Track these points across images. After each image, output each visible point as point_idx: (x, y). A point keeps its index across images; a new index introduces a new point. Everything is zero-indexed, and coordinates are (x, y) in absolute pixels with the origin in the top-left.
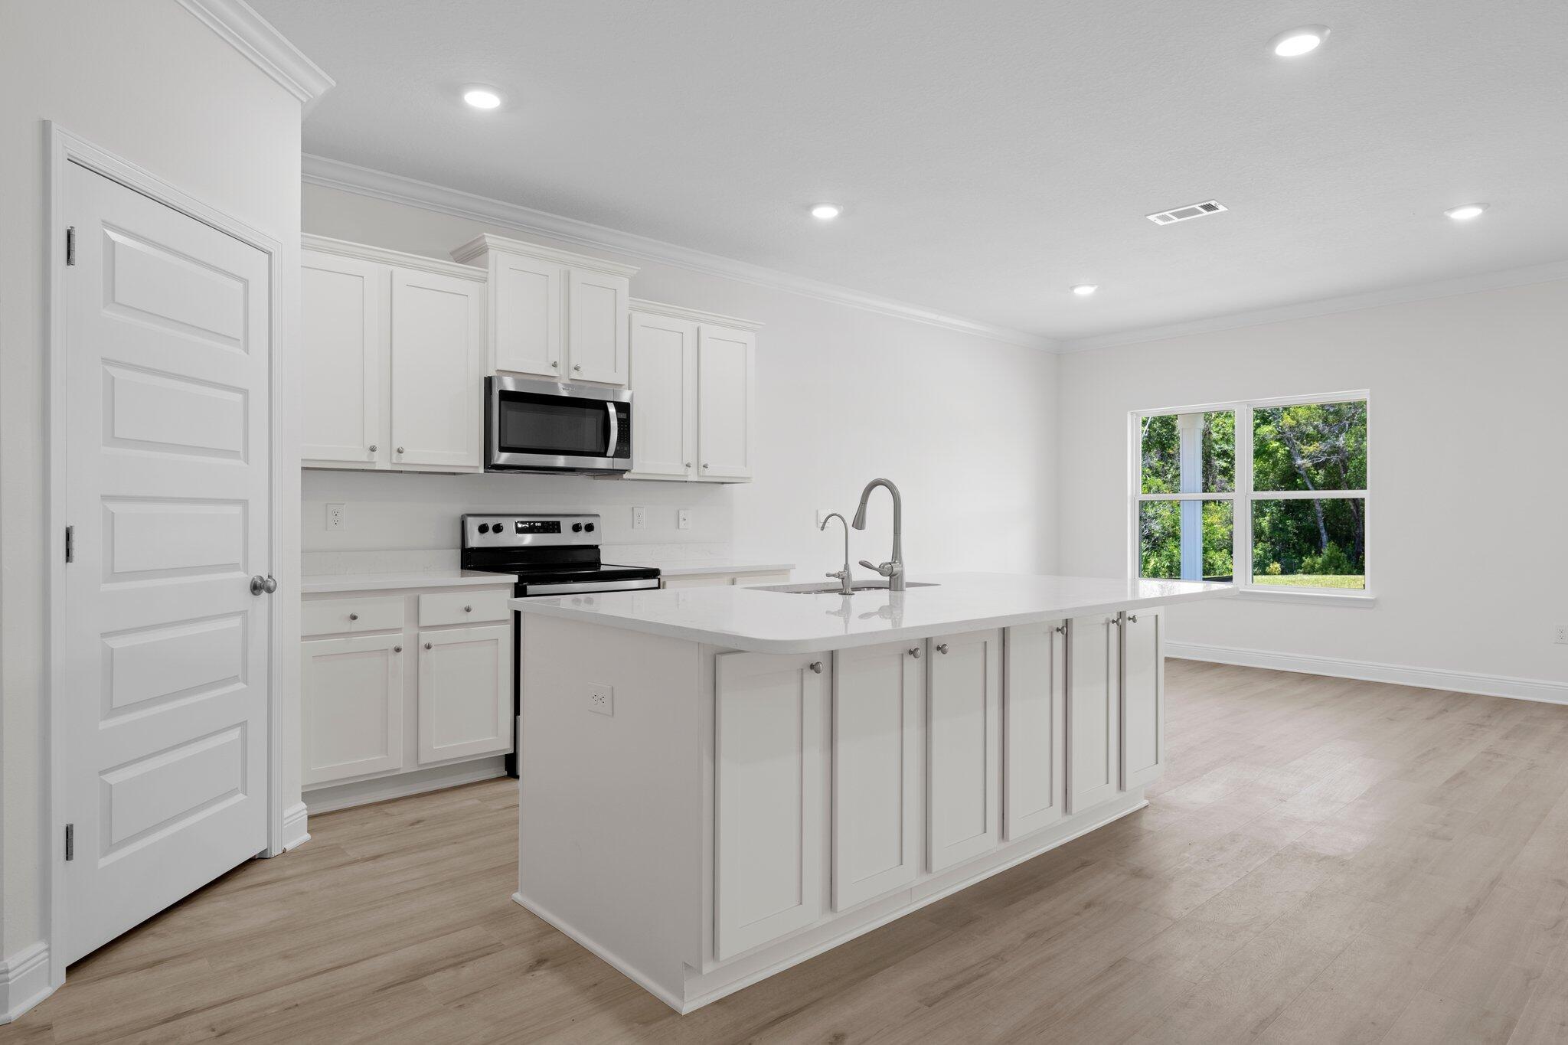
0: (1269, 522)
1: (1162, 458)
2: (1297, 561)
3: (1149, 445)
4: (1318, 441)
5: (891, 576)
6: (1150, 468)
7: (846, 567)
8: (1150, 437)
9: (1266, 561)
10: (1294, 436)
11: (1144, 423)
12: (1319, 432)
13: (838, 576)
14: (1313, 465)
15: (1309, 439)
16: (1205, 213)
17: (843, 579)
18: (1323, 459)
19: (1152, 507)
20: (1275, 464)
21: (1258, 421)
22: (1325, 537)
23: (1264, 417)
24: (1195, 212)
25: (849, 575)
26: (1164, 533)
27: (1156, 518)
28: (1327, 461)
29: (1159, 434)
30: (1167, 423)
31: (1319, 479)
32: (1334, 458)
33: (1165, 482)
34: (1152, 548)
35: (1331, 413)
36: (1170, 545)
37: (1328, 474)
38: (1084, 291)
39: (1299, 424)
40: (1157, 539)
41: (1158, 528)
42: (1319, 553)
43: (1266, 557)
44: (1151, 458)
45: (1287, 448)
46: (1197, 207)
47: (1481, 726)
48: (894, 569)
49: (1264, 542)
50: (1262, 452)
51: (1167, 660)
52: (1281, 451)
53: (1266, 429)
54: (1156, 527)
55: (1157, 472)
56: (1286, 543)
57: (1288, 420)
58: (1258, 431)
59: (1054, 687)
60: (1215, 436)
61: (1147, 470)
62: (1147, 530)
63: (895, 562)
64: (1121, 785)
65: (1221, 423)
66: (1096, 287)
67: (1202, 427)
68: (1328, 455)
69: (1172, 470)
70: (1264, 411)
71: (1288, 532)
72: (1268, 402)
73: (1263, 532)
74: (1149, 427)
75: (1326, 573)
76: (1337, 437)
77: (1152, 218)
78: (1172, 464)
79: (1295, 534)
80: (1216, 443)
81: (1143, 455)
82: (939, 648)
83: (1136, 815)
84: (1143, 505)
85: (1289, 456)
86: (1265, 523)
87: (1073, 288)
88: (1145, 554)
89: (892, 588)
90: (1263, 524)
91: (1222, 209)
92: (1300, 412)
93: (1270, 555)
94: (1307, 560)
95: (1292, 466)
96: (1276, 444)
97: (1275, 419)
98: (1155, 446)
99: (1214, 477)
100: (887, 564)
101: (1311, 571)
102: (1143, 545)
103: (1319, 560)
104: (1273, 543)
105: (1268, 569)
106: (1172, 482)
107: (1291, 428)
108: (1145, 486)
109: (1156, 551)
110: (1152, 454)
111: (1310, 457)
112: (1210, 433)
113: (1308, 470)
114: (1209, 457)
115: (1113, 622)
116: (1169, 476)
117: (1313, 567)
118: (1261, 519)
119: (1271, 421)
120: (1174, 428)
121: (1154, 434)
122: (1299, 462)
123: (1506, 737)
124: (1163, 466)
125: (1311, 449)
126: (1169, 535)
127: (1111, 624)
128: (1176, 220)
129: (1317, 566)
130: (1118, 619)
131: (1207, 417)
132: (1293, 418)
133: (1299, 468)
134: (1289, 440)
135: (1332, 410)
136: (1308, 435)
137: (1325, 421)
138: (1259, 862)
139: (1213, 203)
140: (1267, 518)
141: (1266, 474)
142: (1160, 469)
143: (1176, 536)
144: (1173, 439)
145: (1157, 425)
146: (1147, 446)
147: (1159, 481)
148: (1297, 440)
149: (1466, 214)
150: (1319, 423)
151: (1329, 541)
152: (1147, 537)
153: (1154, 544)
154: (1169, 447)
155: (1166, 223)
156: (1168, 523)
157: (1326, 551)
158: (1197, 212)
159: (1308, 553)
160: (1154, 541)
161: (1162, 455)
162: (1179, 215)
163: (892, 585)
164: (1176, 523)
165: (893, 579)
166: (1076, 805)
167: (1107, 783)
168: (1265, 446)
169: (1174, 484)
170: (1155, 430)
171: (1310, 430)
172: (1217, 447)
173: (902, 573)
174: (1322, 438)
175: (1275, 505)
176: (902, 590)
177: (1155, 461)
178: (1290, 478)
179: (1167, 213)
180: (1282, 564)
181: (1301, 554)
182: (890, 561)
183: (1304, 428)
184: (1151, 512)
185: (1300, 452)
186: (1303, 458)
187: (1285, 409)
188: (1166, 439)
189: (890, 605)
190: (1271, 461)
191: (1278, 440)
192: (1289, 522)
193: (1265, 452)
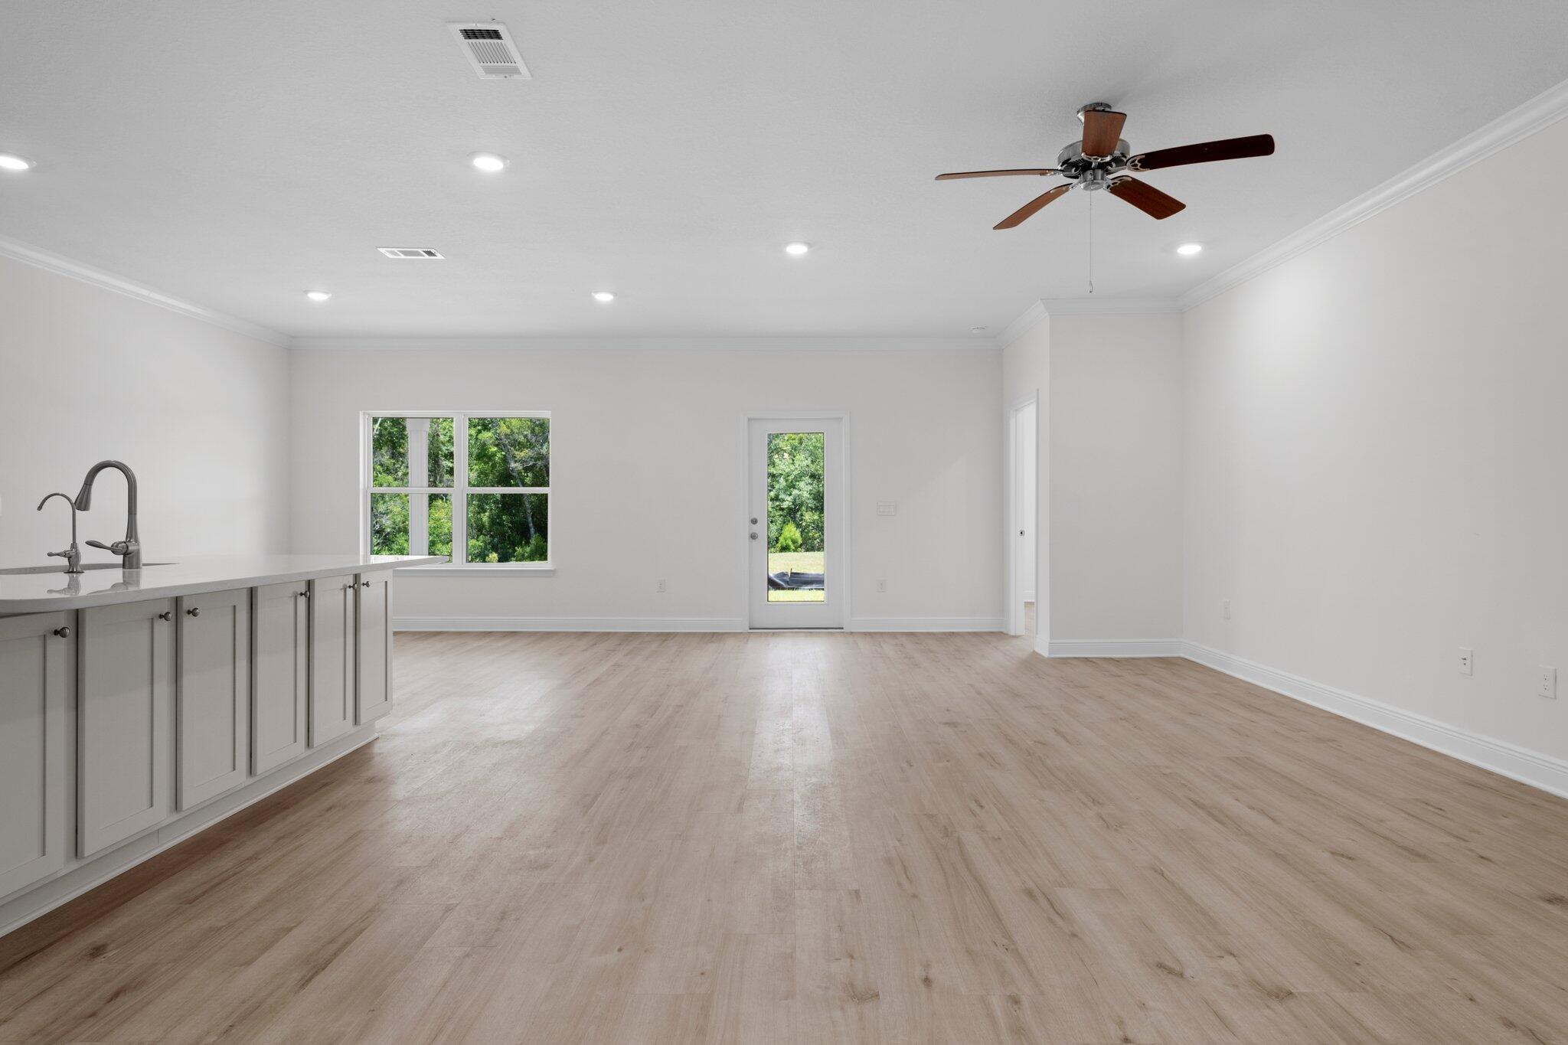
0: (489, 517)
1: (393, 456)
2: (510, 551)
3: (380, 443)
4: (527, 448)
5: (125, 554)
6: (382, 465)
7: (74, 545)
8: (380, 435)
9: (486, 552)
10: (509, 442)
11: (375, 421)
12: (528, 441)
13: (64, 554)
14: (524, 469)
15: (521, 446)
16: (427, 257)
17: (69, 558)
18: (531, 463)
19: (384, 503)
20: (494, 466)
21: (480, 428)
22: (532, 530)
23: (485, 425)
24: (418, 254)
25: (77, 555)
26: (395, 528)
27: (387, 514)
28: (534, 465)
29: (390, 433)
30: (397, 422)
31: (528, 480)
32: (539, 463)
33: (396, 480)
34: (383, 543)
35: (537, 426)
36: (401, 538)
37: (535, 476)
38: (318, 297)
39: (512, 433)
40: (389, 533)
41: (389, 523)
42: (528, 543)
43: (485, 548)
44: (382, 455)
45: (504, 453)
46: (420, 251)
47: (614, 650)
48: (130, 548)
49: (485, 535)
50: (481, 455)
51: (396, 633)
52: (499, 455)
53: (486, 436)
54: (387, 523)
55: (388, 469)
56: (503, 536)
57: (503, 429)
58: (480, 436)
59: (298, 642)
60: (442, 438)
61: (378, 467)
62: (378, 526)
63: (129, 541)
64: (356, 721)
65: (447, 427)
66: (330, 295)
67: (428, 430)
68: (535, 461)
69: (402, 468)
70: (485, 419)
71: (504, 526)
72: (488, 413)
73: (484, 526)
74: (380, 425)
75: (533, 560)
76: (542, 445)
77: (380, 250)
78: (403, 462)
79: (509, 527)
80: (444, 444)
81: (374, 453)
82: (189, 612)
83: (369, 745)
84: (376, 499)
85: (505, 460)
86: (485, 518)
87: (306, 292)
88: (376, 548)
89: (127, 566)
90: (484, 519)
91: (439, 256)
92: (514, 422)
93: (489, 547)
94: (519, 550)
95: (507, 469)
96: (495, 449)
97: (493, 426)
98: (386, 444)
99: (442, 476)
100: (120, 543)
101: (522, 558)
102: (375, 540)
103: (528, 549)
104: (492, 536)
105: (487, 559)
106: (402, 479)
107: (506, 435)
108: (377, 482)
109: (387, 545)
110: (383, 451)
111: (522, 461)
112: (438, 435)
113: (519, 473)
114: (437, 456)
115: (350, 587)
116: (400, 474)
117: (523, 555)
118: (482, 515)
119: (490, 428)
120: (404, 428)
121: (385, 433)
122: (513, 465)
123: (627, 655)
124: (394, 464)
125: (522, 454)
126: (399, 531)
127: (348, 589)
128: (403, 256)
129: (526, 555)
130: (354, 585)
131: (434, 420)
132: (508, 427)
133: (512, 471)
134: (505, 445)
135: (537, 423)
136: (519, 443)
137: (533, 431)
138: (462, 755)
139: (433, 251)
140: (487, 514)
141: (486, 475)
142: (391, 467)
143: (406, 531)
144: (403, 439)
145: (388, 424)
146: (378, 443)
147: (390, 478)
148: (511, 446)
149: (604, 297)
150: (528, 432)
151: (535, 533)
152: (378, 532)
153: (385, 538)
154: (400, 446)
155: (396, 257)
156: (399, 519)
157: (533, 541)
158: (419, 254)
159: (519, 544)
160: (385, 536)
161: (393, 454)
162: (405, 253)
163: (127, 563)
164: (406, 519)
165: (128, 556)
166: (318, 740)
167: (345, 719)
168: (486, 449)
169: (403, 480)
170: (386, 429)
171: (521, 438)
172: (444, 448)
173: (138, 552)
174: (531, 446)
175: (494, 502)
176: (138, 567)
177: (386, 459)
178: (505, 479)
179: (396, 250)
180: (499, 554)
181: (514, 544)
182: (124, 540)
183: (516, 436)
184: (382, 508)
185: (514, 457)
186: (516, 462)
187: (502, 419)
188: (397, 438)
189: (124, 581)
190: (491, 464)
191: (497, 445)
192: (504, 517)
193: (485, 455)
